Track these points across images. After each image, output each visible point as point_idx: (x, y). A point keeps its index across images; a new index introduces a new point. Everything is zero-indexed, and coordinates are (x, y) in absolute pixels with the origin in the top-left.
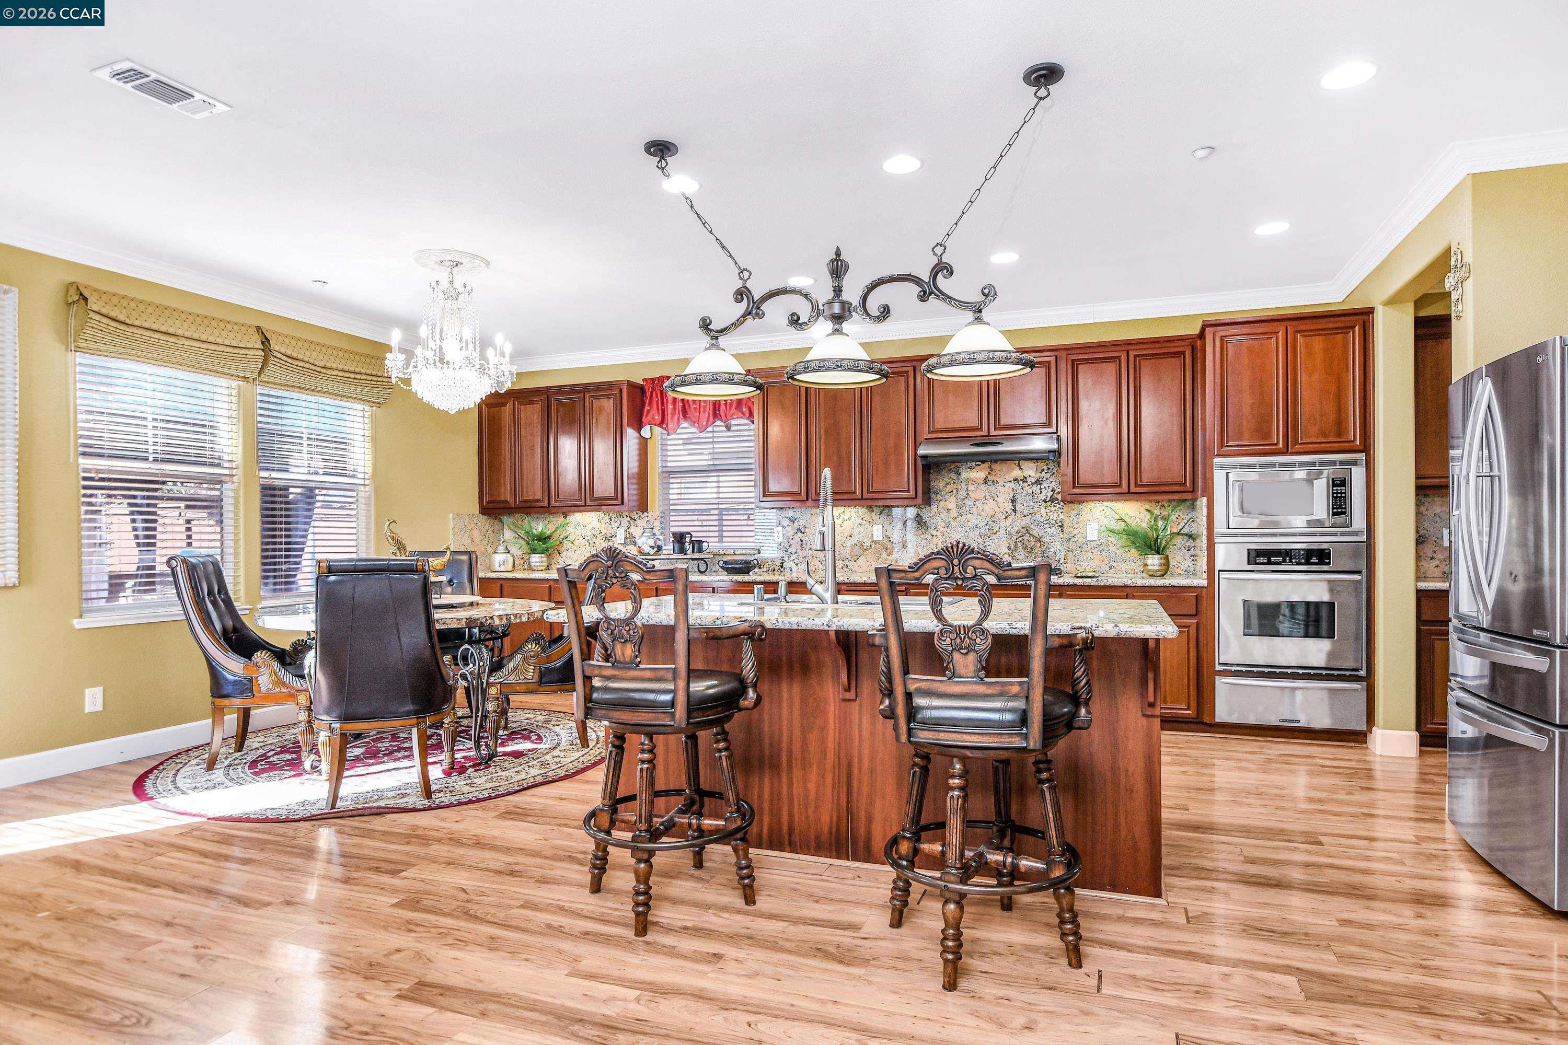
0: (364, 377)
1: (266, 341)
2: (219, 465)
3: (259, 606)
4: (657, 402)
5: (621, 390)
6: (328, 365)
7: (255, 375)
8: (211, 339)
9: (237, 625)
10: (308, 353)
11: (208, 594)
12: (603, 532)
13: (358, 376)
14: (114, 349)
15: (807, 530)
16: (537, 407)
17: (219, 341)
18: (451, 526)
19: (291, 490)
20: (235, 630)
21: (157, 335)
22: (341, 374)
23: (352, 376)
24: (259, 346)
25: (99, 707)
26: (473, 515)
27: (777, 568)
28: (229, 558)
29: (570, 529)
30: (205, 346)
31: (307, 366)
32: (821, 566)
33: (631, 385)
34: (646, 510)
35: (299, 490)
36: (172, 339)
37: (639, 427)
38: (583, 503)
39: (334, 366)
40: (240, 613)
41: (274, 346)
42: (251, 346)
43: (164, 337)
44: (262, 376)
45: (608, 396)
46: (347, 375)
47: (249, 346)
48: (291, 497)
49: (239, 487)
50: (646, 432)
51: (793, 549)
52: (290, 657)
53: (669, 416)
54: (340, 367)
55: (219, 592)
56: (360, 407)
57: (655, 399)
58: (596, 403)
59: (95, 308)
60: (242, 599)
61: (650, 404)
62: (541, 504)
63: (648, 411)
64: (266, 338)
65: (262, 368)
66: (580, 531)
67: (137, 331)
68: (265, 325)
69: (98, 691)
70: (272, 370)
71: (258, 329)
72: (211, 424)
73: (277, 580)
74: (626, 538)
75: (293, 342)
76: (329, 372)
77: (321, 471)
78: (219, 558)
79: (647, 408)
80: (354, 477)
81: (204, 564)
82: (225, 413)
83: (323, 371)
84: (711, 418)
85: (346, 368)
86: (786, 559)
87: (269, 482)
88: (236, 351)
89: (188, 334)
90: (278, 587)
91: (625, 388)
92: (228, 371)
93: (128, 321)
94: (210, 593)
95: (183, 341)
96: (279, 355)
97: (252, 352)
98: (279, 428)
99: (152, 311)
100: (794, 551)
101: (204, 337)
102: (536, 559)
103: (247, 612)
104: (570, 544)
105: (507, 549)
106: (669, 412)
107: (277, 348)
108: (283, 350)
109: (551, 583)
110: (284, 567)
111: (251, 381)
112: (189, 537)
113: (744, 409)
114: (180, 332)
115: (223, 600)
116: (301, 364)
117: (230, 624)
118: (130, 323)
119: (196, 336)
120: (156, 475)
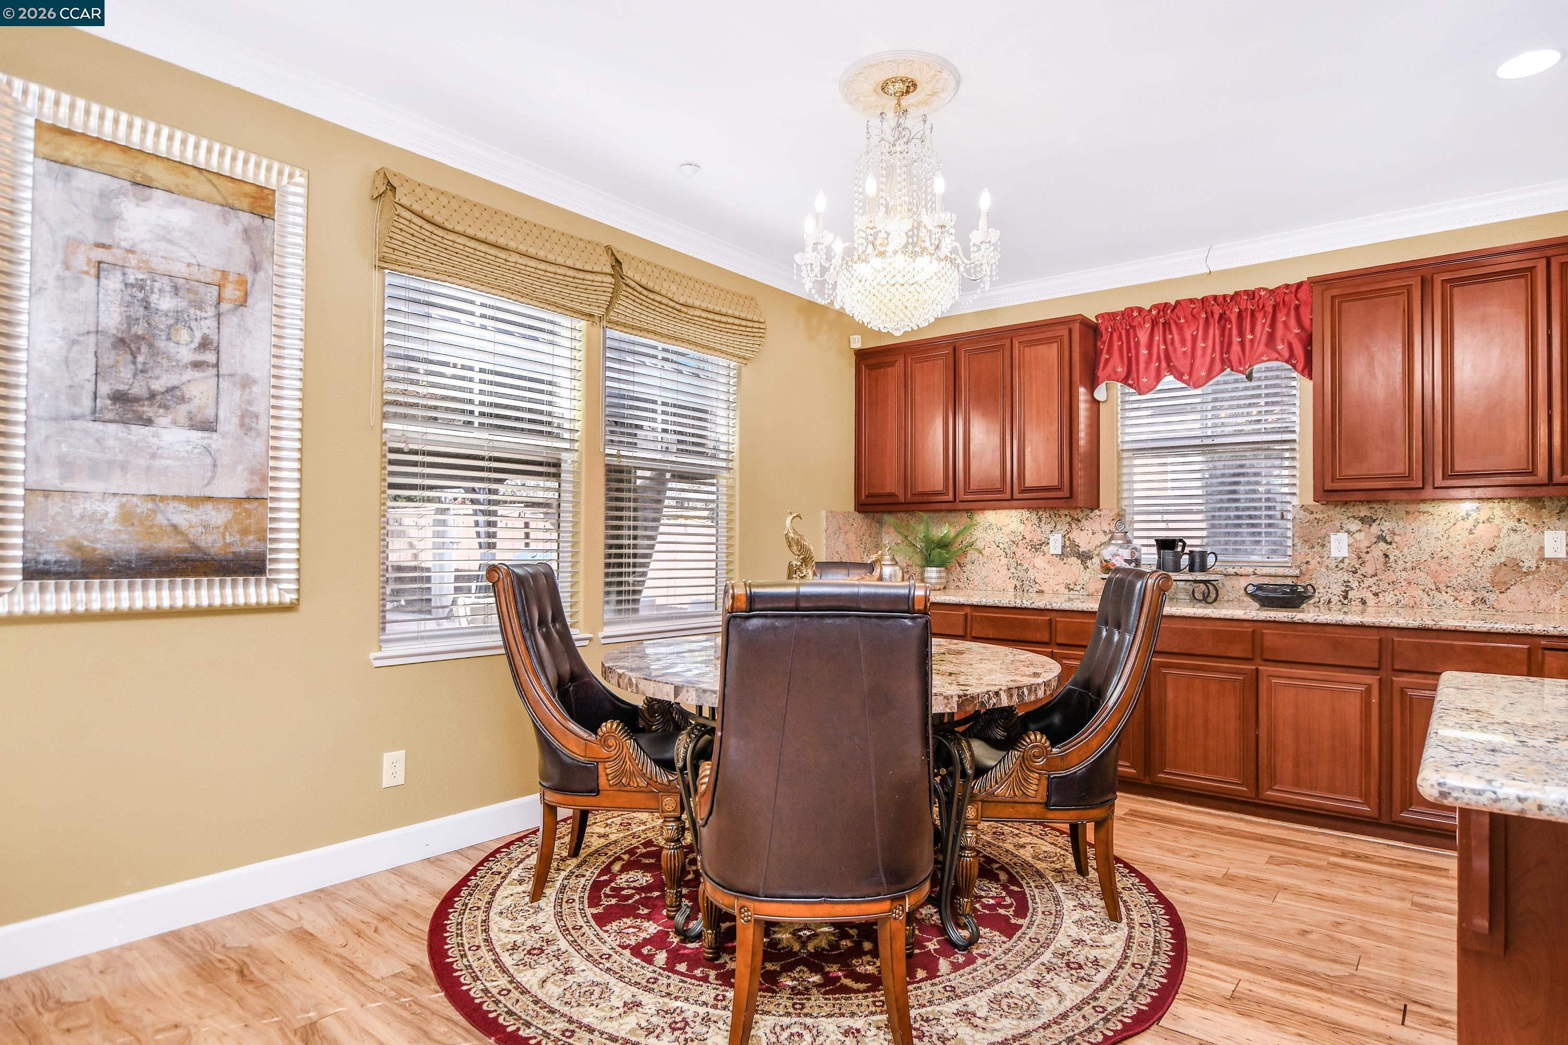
0: (731, 320)
1: (617, 263)
2: (558, 437)
3: (601, 634)
4: (1121, 348)
5: (1070, 331)
6: (690, 302)
7: (601, 311)
8: (551, 258)
9: (576, 669)
10: (666, 285)
11: (539, 625)
12: (1028, 537)
13: (724, 319)
14: (430, 265)
15: (1397, 538)
16: (940, 363)
17: (560, 260)
18: (824, 528)
19: (639, 473)
20: (573, 677)
21: (483, 248)
22: (704, 314)
23: (718, 318)
24: (608, 269)
25: (400, 780)
26: (849, 512)
27: (1335, 599)
28: (566, 566)
29: (978, 533)
30: (542, 266)
31: (665, 301)
32: (1426, 599)
33: (1084, 322)
34: (1098, 507)
35: (648, 474)
36: (502, 255)
37: (1092, 385)
38: (1008, 496)
39: (697, 303)
40: (577, 644)
41: (628, 271)
42: (599, 270)
43: (493, 251)
44: (612, 313)
45: (1048, 341)
46: (711, 316)
47: (597, 269)
48: (639, 482)
49: (579, 467)
50: (1100, 393)
51: (1369, 569)
52: (644, 719)
53: (1142, 366)
54: (704, 305)
55: (554, 620)
56: (723, 362)
57: (1116, 344)
58: (1030, 352)
59: (404, 201)
60: (581, 624)
61: (1110, 351)
62: (945, 498)
63: (1107, 361)
64: (617, 261)
65: (611, 303)
66: (990, 536)
67: (458, 240)
68: (617, 246)
69: (400, 755)
70: (624, 308)
71: (608, 248)
72: (550, 378)
73: (623, 598)
74: (1064, 547)
75: (649, 269)
76: (691, 311)
77: (674, 448)
78: (554, 566)
79: (1105, 356)
80: (714, 457)
81: (534, 576)
82: (567, 363)
83: (684, 309)
84: (1218, 365)
85: (711, 307)
86: (1354, 584)
87: (614, 461)
88: (581, 275)
89: (522, 248)
90: (623, 607)
91: (1076, 328)
92: (570, 304)
93: (447, 225)
94: (542, 622)
95: (514, 258)
96: (633, 284)
97: (598, 278)
98: (631, 387)
99: (478, 215)
100: (1371, 571)
101: (541, 254)
102: (932, 573)
103: (586, 643)
104: (977, 554)
105: (893, 559)
106: (1142, 359)
107: (630, 274)
108: (637, 278)
109: (968, 610)
110: (631, 579)
111: (597, 320)
112: (527, 535)
113: (1280, 347)
114: (512, 245)
115: (558, 632)
116: (658, 298)
117: (566, 668)
118: (450, 227)
119: (532, 251)
120: (481, 447)
